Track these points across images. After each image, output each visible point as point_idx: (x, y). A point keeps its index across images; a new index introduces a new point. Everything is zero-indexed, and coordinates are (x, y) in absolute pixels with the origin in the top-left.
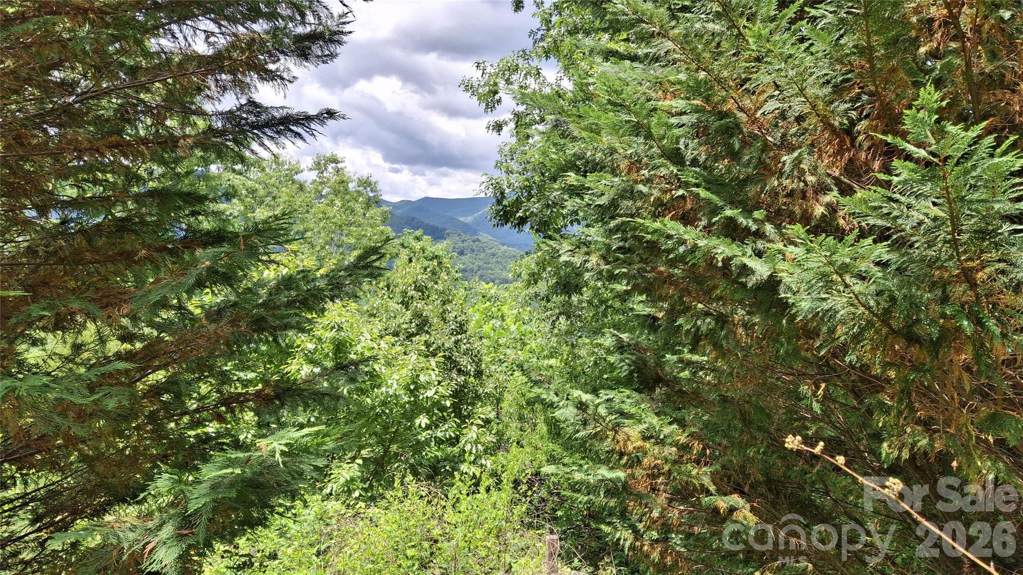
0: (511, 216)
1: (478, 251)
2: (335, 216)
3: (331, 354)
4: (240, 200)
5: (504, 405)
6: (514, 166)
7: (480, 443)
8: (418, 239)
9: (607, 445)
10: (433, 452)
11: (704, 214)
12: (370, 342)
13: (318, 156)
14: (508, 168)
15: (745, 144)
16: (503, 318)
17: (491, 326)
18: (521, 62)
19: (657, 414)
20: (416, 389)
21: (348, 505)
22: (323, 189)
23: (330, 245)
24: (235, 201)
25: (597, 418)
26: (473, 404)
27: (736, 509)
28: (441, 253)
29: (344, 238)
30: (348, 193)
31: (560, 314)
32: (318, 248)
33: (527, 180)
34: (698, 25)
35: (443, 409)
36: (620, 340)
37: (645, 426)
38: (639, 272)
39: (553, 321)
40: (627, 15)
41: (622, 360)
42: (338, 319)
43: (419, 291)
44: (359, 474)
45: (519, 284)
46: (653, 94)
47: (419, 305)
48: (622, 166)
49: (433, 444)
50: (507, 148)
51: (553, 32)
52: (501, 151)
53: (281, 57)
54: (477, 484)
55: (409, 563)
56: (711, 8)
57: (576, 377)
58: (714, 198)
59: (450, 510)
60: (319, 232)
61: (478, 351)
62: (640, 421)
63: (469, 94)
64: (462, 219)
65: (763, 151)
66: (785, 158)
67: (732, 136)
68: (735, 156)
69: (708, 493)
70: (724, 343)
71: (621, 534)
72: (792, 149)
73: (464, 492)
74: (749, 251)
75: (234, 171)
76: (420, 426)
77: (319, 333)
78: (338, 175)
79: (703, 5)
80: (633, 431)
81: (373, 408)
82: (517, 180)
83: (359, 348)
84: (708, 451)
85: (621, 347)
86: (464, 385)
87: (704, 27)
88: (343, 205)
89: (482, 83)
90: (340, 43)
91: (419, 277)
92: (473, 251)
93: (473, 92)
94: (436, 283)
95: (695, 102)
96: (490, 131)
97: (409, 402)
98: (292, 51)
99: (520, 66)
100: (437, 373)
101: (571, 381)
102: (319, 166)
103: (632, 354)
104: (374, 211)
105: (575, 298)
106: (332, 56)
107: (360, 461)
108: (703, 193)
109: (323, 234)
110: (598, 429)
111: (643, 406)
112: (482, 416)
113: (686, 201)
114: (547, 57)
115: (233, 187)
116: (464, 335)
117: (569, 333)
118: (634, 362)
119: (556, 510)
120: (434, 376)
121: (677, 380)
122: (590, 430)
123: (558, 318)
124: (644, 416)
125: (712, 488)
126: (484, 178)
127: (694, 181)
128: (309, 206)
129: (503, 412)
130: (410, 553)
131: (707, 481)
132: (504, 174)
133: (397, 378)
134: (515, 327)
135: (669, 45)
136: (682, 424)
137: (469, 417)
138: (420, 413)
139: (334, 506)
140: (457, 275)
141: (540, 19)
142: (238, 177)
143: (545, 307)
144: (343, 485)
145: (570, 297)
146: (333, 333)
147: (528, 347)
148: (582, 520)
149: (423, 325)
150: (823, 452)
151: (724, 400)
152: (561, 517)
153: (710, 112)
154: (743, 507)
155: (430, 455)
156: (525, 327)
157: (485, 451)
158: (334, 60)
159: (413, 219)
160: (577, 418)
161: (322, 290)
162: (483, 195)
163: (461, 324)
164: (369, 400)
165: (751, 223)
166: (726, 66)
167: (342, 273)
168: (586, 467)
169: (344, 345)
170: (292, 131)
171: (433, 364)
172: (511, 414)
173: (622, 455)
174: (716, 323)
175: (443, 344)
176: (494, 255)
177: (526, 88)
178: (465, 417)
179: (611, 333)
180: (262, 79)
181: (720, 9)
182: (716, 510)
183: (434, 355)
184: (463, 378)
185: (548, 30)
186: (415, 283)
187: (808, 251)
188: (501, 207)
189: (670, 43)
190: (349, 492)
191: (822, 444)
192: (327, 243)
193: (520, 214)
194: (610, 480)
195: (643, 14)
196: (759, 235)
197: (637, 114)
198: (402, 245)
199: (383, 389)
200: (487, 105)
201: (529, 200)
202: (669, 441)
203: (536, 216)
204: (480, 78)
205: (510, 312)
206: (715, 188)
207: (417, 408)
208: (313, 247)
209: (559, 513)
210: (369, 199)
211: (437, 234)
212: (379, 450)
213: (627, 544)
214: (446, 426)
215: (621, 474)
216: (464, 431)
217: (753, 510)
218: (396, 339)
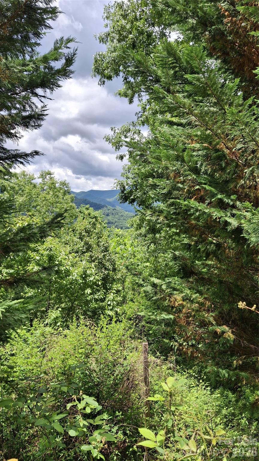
0: (128, 198)
1: (115, 214)
2: (50, 199)
3: (47, 261)
4: (7, 192)
5: (126, 283)
6: (130, 175)
7: (115, 301)
8: (87, 209)
9: (166, 303)
10: (94, 305)
11: (208, 198)
12: (64, 256)
13: (42, 172)
14: (127, 176)
15: (227, 164)
16: (125, 245)
17: (120, 248)
18: (131, 127)
19: (190, 289)
20: (86, 277)
21: (55, 329)
22: (45, 186)
23: (48, 212)
24: (5, 192)
25: (162, 291)
26: (112, 283)
27: (225, 332)
28: (97, 215)
29: (54, 209)
30: (56, 189)
31: (151, 242)
32: (42, 214)
33: (135, 182)
34: (206, 109)
35: (98, 285)
36: (175, 255)
37: (184, 294)
38: (181, 224)
39: (148, 246)
40: (173, 104)
41: (175, 264)
42: (50, 246)
43: (87, 233)
44: (60, 315)
45: (132, 229)
46: (187, 141)
47: (87, 239)
48: (171, 175)
49: (93, 301)
50: (127, 167)
51: (146, 113)
52: (124, 168)
53: (16, 127)
54: (111, 320)
55: (80, 355)
56: (212, 100)
57: (157, 271)
58: (213, 189)
59: (99, 331)
60: (43, 206)
61: (114, 260)
62: (182, 292)
63: (108, 142)
64: (108, 200)
65: (236, 167)
66: (246, 171)
67: (221, 160)
68: (223, 169)
69: (212, 325)
70: (220, 256)
71: (173, 343)
72: (249, 166)
73: (105, 323)
74: (229, 214)
75: (5, 179)
76: (87, 294)
77: (41, 252)
78: (51, 180)
79: (208, 99)
80: (178, 297)
81: (66, 285)
82: (130, 182)
83: (59, 259)
84: (213, 306)
85: (175, 258)
86: (108, 275)
87: (209, 109)
88: (54, 194)
89: (114, 137)
90: (42, 119)
91: (87, 227)
92: (113, 214)
93: (110, 141)
94: (95, 229)
95: (204, 145)
96: (118, 159)
97: (82, 283)
98: (21, 124)
99: (131, 129)
100: (95, 269)
101: (155, 273)
102: (43, 176)
103: (180, 261)
104: (67, 197)
105: (158, 236)
106: (39, 126)
107: (60, 309)
108: (208, 187)
109: (44, 207)
110: (162, 296)
111: (183, 285)
112: (116, 289)
113: (201, 191)
114: (143, 125)
115: (4, 186)
116: (107, 252)
117: (154, 251)
118: (181, 265)
119: (149, 331)
120: (93, 271)
121: (201, 273)
122: (158, 296)
123: (150, 244)
124: (183, 290)
125: (214, 323)
126: (116, 181)
127: (204, 182)
128: (39, 194)
129: (126, 286)
130: (80, 351)
131: (211, 319)
132: (125, 179)
133: (77, 272)
134: (131, 249)
135: (193, 118)
136: (201, 293)
137: (110, 289)
138: (88, 287)
139: (48, 329)
140: (105, 225)
141: (141, 107)
142: (6, 182)
143: (144, 239)
144: (53, 320)
145: (155, 235)
146: (48, 252)
147: (137, 258)
148: (161, 335)
149: (89, 248)
150: (255, 309)
151: (221, 282)
152: (152, 334)
153: (211, 149)
154: (228, 331)
155: (92, 306)
156: (135, 248)
157: (118, 305)
158: (40, 128)
159: (86, 200)
160: (152, 291)
161: (36, 233)
162: (115, 189)
163: (106, 248)
164: (65, 282)
165: (230, 201)
166: (219, 128)
167: (45, 226)
168: (156, 313)
169: (53, 257)
170: (18, 161)
171: (93, 265)
172: (129, 288)
173: (173, 308)
174: (216, 247)
175: (98, 257)
176: (122, 216)
177: (134, 139)
178: (108, 289)
179: (171, 251)
180: (8, 137)
181: (216, 101)
182: (216, 332)
183: (94, 261)
184: (107, 272)
185: (144, 112)
186: (85, 229)
187: (253, 214)
188: (123, 194)
189: (194, 117)
190: (56, 323)
191: (255, 306)
192: (46, 211)
193: (132, 197)
194: (167, 319)
195: (180, 103)
196: (234, 207)
197: (177, 151)
198: (80, 212)
199: (71, 277)
200: (116, 147)
201: (136, 191)
202: (195, 301)
203: (139, 198)
204: (113, 135)
205: (128, 242)
206: (214, 185)
207: (86, 285)
208: (40, 213)
209: (151, 332)
210: (65, 191)
211: (97, 207)
212: (70, 304)
213: (176, 348)
214: (99, 293)
215: (172, 317)
216: (108, 295)
217: (232, 332)
218: (77, 254)
